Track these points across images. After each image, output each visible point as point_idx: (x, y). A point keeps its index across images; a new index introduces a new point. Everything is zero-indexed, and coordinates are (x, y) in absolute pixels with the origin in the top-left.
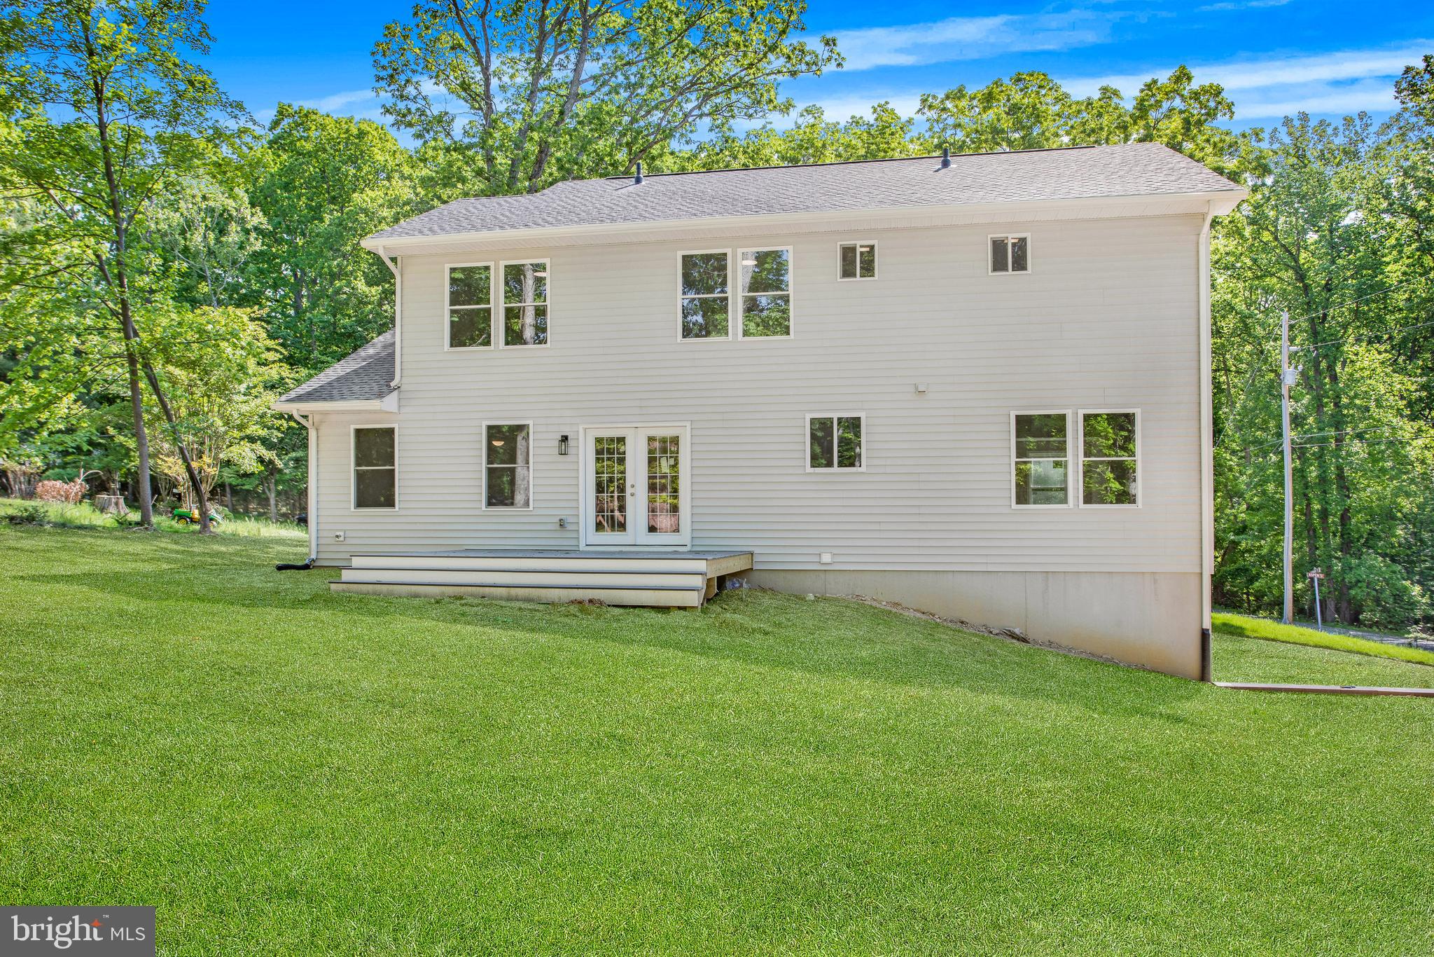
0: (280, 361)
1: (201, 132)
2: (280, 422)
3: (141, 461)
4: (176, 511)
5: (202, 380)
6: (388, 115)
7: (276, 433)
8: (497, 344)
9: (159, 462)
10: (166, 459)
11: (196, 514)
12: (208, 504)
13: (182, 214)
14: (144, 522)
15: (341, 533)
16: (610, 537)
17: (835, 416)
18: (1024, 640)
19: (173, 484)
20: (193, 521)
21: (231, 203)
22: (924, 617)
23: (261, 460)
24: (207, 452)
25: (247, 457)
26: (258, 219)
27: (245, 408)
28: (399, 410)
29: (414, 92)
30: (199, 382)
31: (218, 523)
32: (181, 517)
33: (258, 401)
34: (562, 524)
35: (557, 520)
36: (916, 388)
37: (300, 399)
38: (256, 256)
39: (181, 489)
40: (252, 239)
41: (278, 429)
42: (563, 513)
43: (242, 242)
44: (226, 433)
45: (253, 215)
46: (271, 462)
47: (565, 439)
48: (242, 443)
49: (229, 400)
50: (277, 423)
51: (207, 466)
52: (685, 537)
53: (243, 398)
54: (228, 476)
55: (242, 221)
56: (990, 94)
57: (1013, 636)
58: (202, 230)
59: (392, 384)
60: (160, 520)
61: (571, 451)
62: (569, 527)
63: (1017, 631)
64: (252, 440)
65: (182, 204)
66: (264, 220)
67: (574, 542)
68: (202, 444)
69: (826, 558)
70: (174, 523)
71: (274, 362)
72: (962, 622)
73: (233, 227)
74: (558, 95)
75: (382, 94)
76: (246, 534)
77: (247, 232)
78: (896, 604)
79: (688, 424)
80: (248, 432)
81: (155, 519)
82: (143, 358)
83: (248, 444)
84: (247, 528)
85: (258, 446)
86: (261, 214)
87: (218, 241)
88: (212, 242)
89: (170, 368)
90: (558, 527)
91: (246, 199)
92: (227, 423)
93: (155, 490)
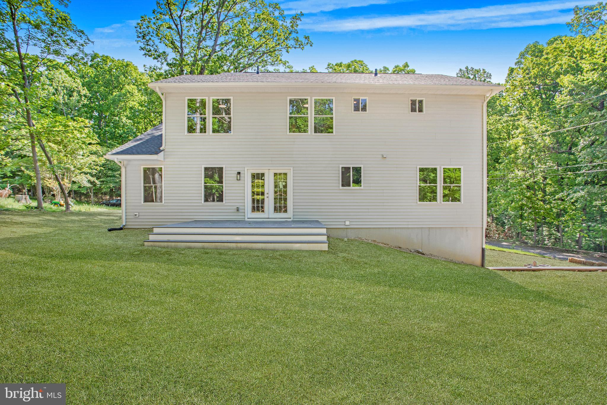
0: (97, 144)
1: (64, 41)
2: (97, 167)
3: (37, 181)
4: (53, 201)
5: (64, 149)
6: (142, 50)
7: (95, 171)
8: (209, 132)
9: (45, 181)
10: (48, 180)
11: (62, 202)
12: (69, 199)
13: (54, 87)
14: (39, 207)
15: (137, 214)
16: (258, 215)
17: (351, 166)
18: (423, 254)
19: (50, 190)
20: (61, 205)
21: (75, 85)
22: (385, 245)
23: (89, 181)
24: (66, 178)
25: (84, 181)
26: (85, 91)
27: (82, 161)
28: (164, 160)
29: (152, 44)
30: (63, 150)
31: (72, 206)
32: (55, 204)
33: (88, 159)
34: (238, 210)
35: (235, 208)
36: (382, 156)
37: (118, 153)
38: (84, 105)
39: (55, 193)
40: (83, 99)
41: (96, 170)
42: (238, 205)
43: (79, 100)
44: (74, 171)
45: (83, 90)
46: (94, 182)
47: (239, 173)
48: (81, 174)
49: (76, 158)
50: (96, 167)
51: (67, 184)
52: (289, 215)
53: (81, 157)
54: (75, 187)
55: (79, 92)
56: (349, 65)
57: (419, 252)
58: (62, 94)
59: (161, 148)
60: (46, 205)
61: (241, 178)
62: (240, 211)
63: (420, 250)
64: (86, 174)
65: (54, 84)
66: (88, 92)
67: (243, 217)
68: (64, 175)
69: (347, 223)
70: (52, 206)
71: (94, 144)
72: (400, 248)
73: (75, 94)
74: (206, 50)
75: (140, 43)
76: (84, 211)
77: (81, 97)
78: (375, 241)
79: (292, 168)
80: (83, 170)
81: (44, 205)
82: (37, 136)
83: (84, 175)
84: (84, 208)
85: (88, 176)
86: (86, 90)
87: (68, 99)
88: (66, 99)
89: (50, 144)
90: (236, 211)
91: (81, 84)
92: (75, 167)
93: (43, 193)
